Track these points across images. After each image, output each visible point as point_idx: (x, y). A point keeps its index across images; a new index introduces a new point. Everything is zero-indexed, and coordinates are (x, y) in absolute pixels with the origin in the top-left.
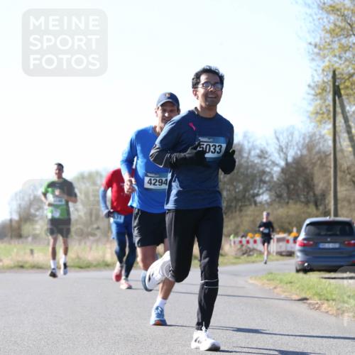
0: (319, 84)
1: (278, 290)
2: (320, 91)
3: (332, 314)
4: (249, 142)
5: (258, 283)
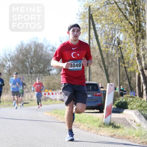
0: (82, 13)
1: (59, 118)
2: (83, 17)
3: (85, 130)
4: (46, 43)
5: (49, 115)
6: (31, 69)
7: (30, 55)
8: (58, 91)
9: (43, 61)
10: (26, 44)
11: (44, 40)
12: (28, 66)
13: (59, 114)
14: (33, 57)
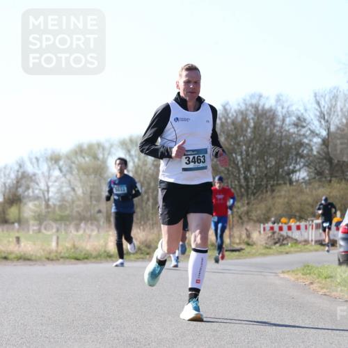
1: (315, 286)
5: (291, 277)
6: (248, 169)
7: (244, 136)
8: (312, 221)
9: (275, 150)
10: (235, 111)
11: (278, 100)
12: (240, 163)
13: (315, 276)
14: (251, 141)
